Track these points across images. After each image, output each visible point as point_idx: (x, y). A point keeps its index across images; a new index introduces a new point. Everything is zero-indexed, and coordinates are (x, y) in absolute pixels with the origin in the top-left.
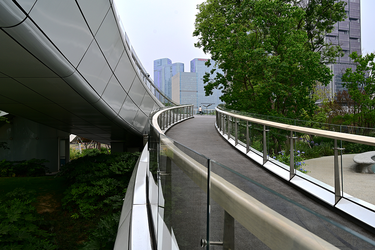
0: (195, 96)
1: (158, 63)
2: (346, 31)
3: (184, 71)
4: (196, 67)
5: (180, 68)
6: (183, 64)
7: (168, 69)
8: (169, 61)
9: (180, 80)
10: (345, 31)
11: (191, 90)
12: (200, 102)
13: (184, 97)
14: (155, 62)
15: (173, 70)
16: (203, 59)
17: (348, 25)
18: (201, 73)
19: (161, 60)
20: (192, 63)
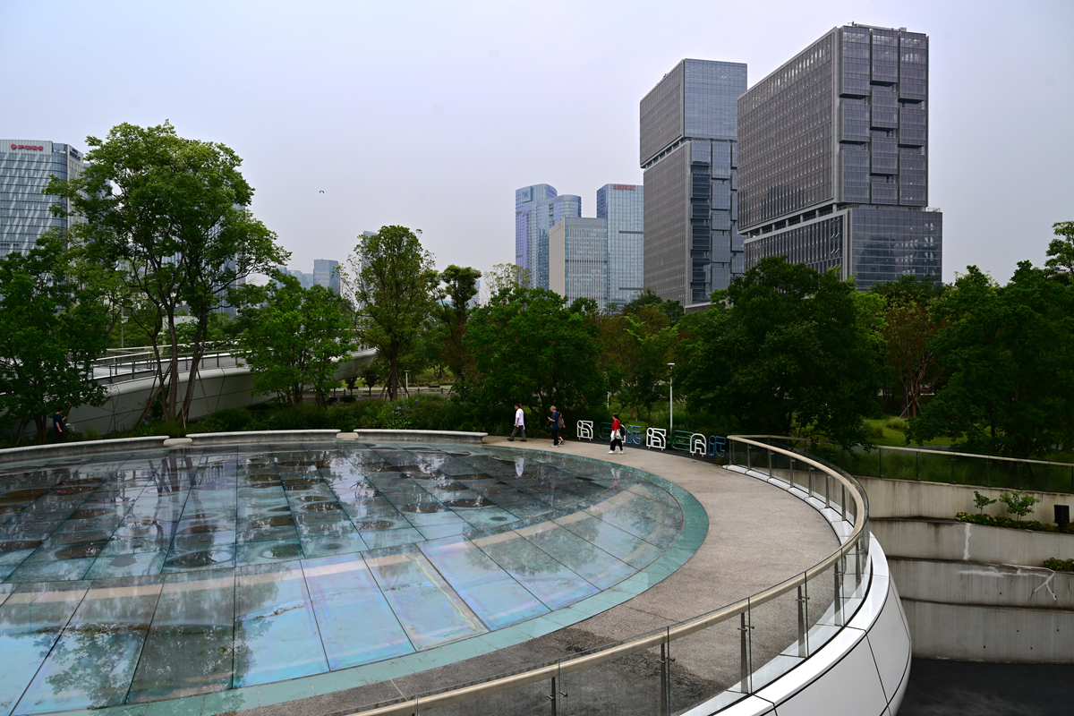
0: (599, 271)
1: (526, 195)
2: (892, 129)
3: (580, 214)
4: (609, 204)
5: (572, 206)
6: (580, 198)
7: (545, 210)
8: (551, 191)
9: (567, 235)
10: (888, 130)
11: (592, 258)
12: (617, 286)
13: (574, 275)
14: (518, 193)
15: (555, 212)
16: (626, 186)
17: (895, 117)
18: (621, 218)
19: (532, 188)
20: (601, 194)
